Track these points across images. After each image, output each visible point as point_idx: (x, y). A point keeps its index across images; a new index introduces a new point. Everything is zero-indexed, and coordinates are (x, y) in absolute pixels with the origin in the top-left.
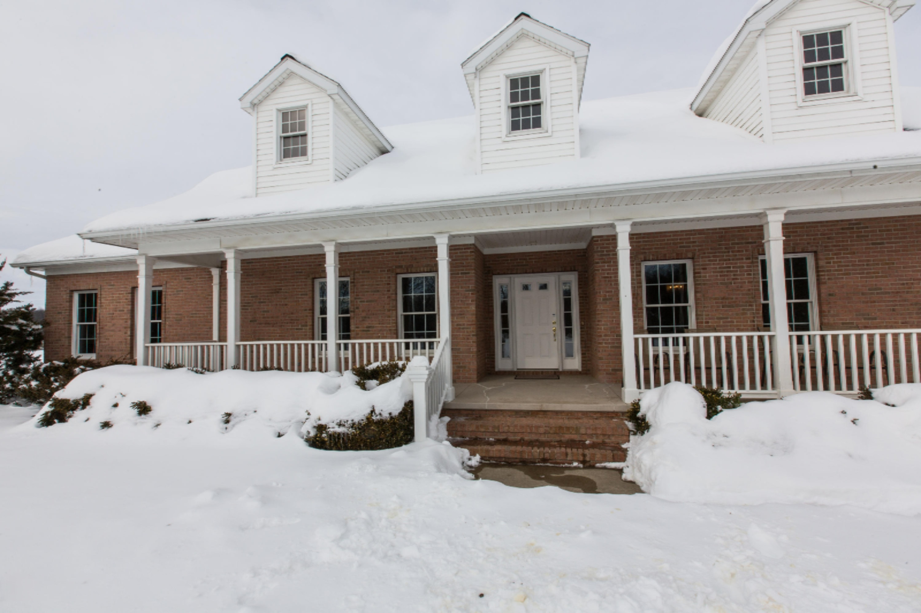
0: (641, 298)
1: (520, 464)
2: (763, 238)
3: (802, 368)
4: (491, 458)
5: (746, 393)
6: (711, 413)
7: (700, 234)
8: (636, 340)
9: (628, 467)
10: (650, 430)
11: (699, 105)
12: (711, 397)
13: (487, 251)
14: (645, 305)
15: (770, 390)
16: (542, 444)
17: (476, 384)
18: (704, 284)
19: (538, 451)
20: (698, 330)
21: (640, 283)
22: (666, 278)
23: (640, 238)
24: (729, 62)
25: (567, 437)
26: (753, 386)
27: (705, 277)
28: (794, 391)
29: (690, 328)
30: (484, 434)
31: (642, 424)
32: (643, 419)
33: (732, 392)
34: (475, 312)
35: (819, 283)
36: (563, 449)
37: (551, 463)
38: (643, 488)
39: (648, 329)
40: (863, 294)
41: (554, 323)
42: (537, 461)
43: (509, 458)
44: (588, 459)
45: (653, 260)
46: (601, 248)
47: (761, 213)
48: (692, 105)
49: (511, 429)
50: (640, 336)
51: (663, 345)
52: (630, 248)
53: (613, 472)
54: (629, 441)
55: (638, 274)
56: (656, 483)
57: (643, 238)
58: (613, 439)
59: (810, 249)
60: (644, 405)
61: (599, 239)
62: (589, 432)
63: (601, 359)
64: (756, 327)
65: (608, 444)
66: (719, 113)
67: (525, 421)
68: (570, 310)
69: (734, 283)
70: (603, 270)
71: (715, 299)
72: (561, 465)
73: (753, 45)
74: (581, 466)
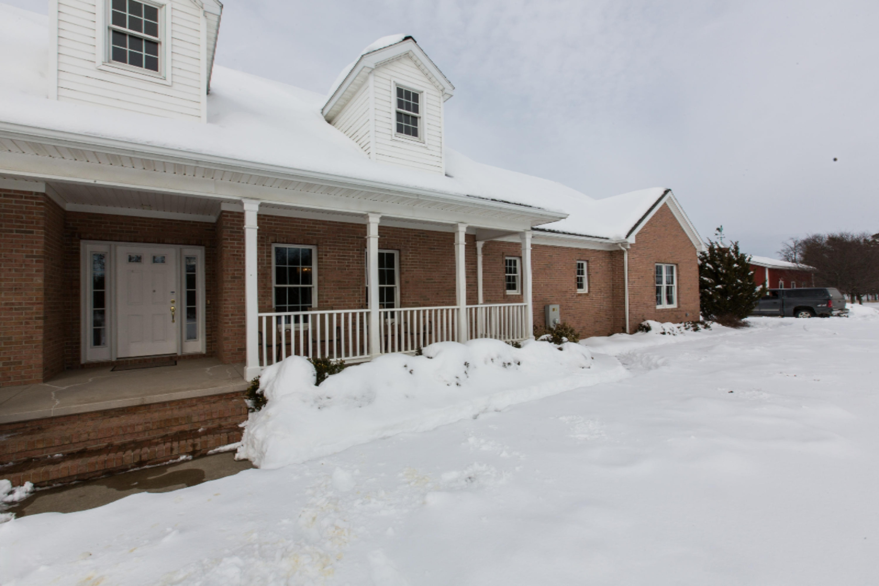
0: (271, 277)
1: (104, 476)
2: (366, 235)
3: (386, 336)
4: (53, 481)
5: (348, 360)
6: (320, 379)
7: (324, 224)
8: (260, 319)
9: (242, 445)
10: (267, 404)
11: (328, 113)
12: (321, 366)
13: (69, 207)
14: (274, 284)
15: (366, 355)
16: (137, 445)
17: (42, 384)
18: (326, 268)
19: (132, 454)
20: (319, 308)
21: (270, 263)
22: (294, 261)
23: (271, 220)
24: (350, 85)
25: (175, 429)
26: (355, 354)
27: (326, 262)
28: (381, 354)
29: (313, 307)
30: (45, 450)
31: (260, 399)
32: (262, 395)
33: (339, 359)
34: (42, 287)
35: (401, 273)
36: (168, 445)
37: (149, 465)
38: (254, 463)
39: (277, 307)
40: (424, 282)
41: (173, 302)
42: (130, 467)
43: (84, 474)
44: (198, 448)
45: (283, 243)
46: (231, 224)
47: (365, 215)
48: (323, 110)
49: (92, 436)
50: (264, 315)
51: (286, 323)
52: (257, 227)
53: (227, 454)
54: (247, 419)
55: (269, 254)
56: (267, 454)
57: (275, 220)
58: (230, 420)
59: (396, 247)
60: (263, 381)
61: (229, 215)
62: (203, 418)
63: (226, 339)
64: (361, 306)
65: (225, 427)
66: (342, 125)
67: (115, 422)
68: (194, 288)
69: (348, 270)
70: (232, 247)
71: (333, 282)
72: (164, 463)
73: (366, 79)
74: (190, 457)
